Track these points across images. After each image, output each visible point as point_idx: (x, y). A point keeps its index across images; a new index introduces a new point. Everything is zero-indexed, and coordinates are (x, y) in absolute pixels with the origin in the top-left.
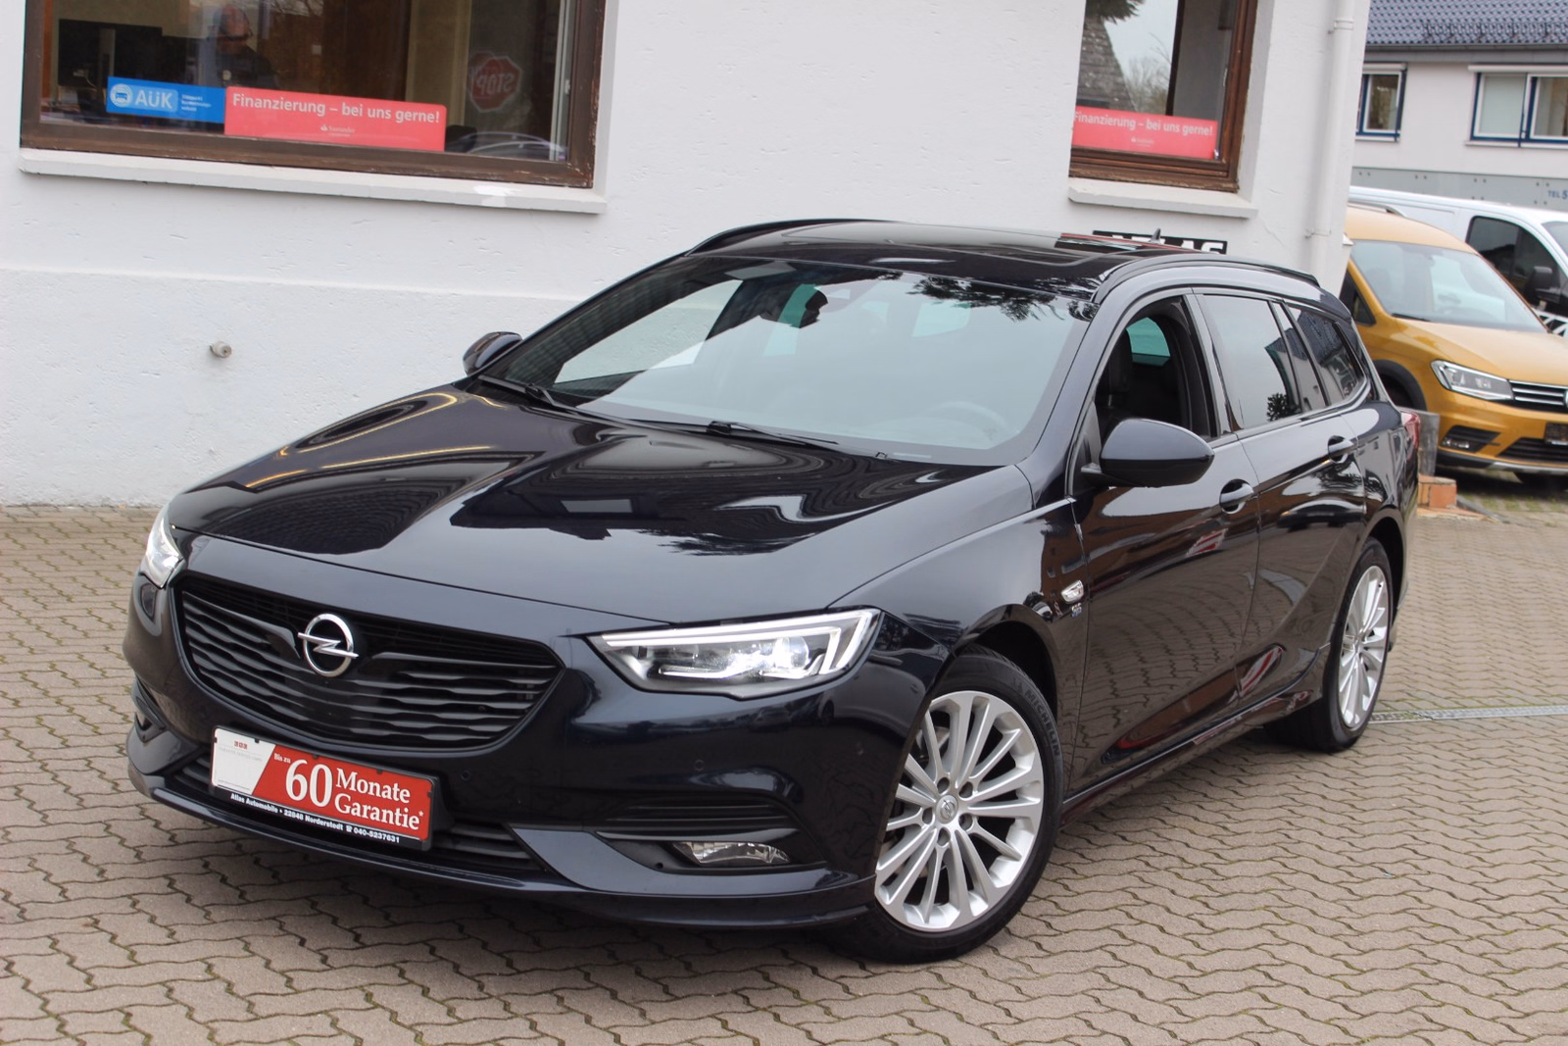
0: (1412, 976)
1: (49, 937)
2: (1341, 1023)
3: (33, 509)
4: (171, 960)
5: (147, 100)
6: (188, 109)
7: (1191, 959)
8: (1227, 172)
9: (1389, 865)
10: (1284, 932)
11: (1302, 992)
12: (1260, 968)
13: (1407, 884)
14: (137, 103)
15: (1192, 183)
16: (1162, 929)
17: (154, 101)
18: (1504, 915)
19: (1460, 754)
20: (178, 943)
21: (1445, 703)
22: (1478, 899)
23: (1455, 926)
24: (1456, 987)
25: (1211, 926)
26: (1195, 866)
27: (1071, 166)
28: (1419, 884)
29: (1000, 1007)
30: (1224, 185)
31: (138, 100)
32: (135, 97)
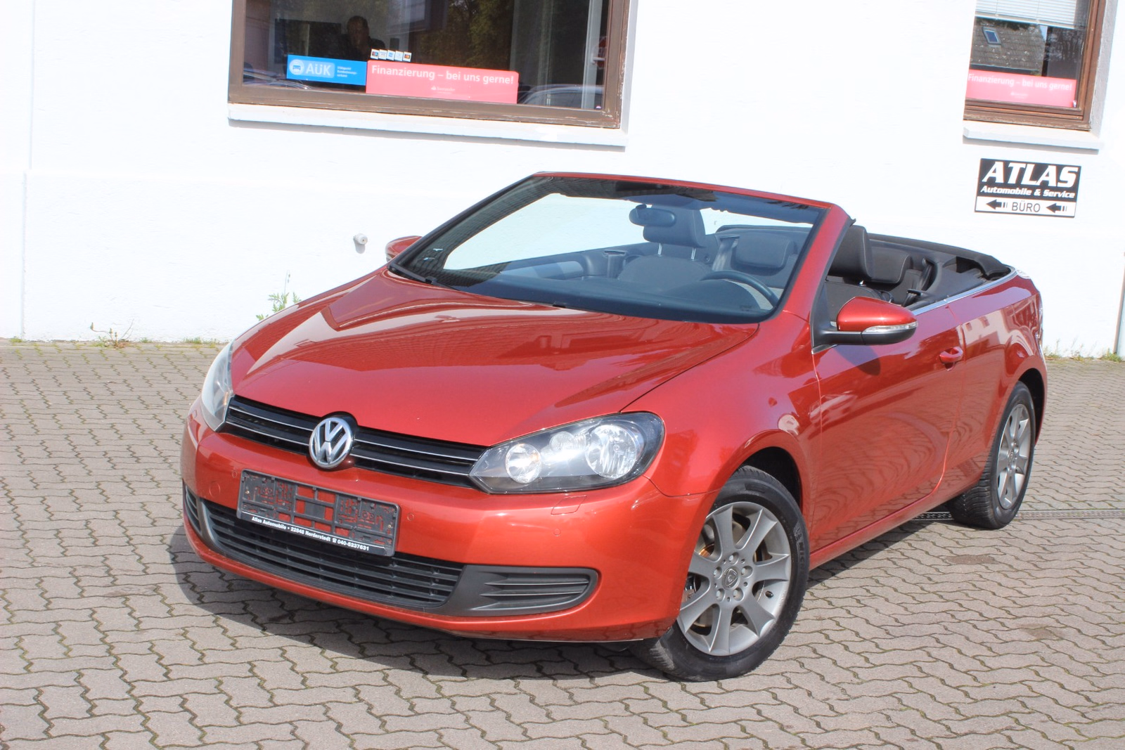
5: (314, 71)
6: (342, 76)
7: (968, 689)
8: (1083, 116)
10: (1045, 673)
11: (1046, 718)
12: (1020, 699)
14: (307, 72)
15: (1055, 125)
16: (952, 666)
17: (318, 71)
20: (237, 649)
25: (989, 665)
26: (990, 619)
27: (965, 112)
29: (814, 720)
30: (1080, 126)
31: (308, 70)
32: (305, 70)
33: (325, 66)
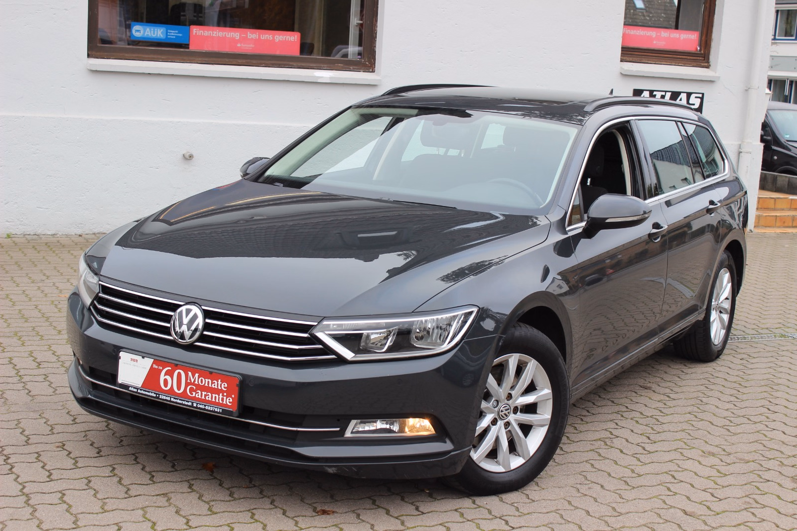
0: (752, 477)
5: (151, 33)
6: (171, 37)
8: (704, 57)
14: (146, 35)
15: (685, 64)
17: (154, 34)
27: (621, 56)
30: (703, 64)
32: (144, 32)
33: (159, 30)
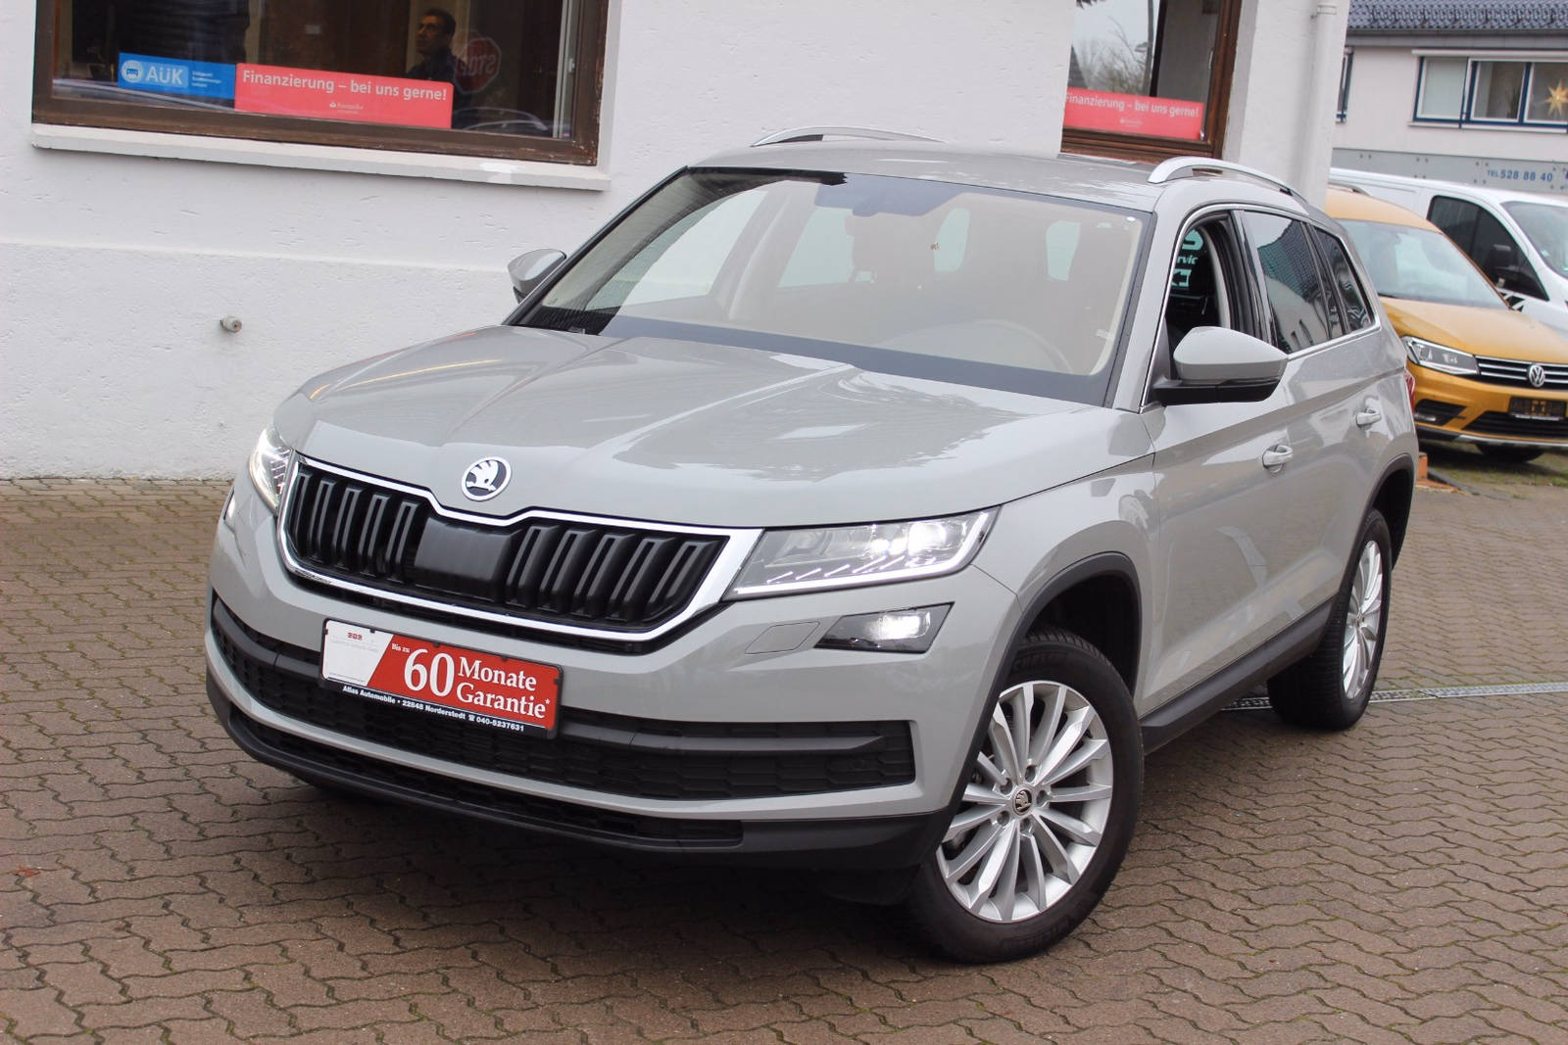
1: (81, 942)
2: (1404, 1029)
3: (45, 481)
4: (209, 968)
5: (158, 75)
6: (198, 85)
7: (1242, 959)
9: (1422, 855)
10: (1331, 929)
11: (1357, 995)
12: (1312, 968)
13: (1445, 875)
16: (1209, 927)
17: (165, 78)
18: (1545, 908)
19: (1471, 734)
20: (214, 948)
21: (1447, 681)
22: (1516, 891)
23: (1498, 919)
24: (1511, 988)
25: (1256, 922)
26: (1231, 856)
27: (1063, 143)
28: (1455, 875)
29: (1056, 1013)
31: (149, 76)
32: (146, 74)
33: (174, 71)
